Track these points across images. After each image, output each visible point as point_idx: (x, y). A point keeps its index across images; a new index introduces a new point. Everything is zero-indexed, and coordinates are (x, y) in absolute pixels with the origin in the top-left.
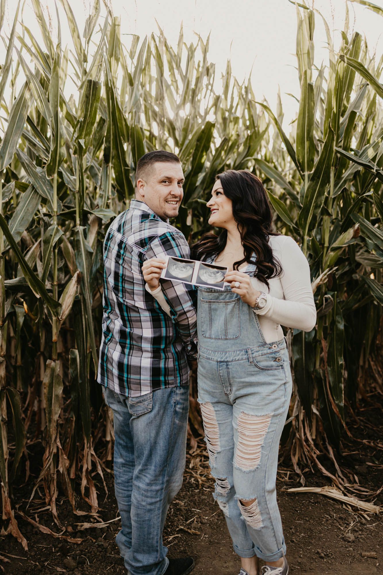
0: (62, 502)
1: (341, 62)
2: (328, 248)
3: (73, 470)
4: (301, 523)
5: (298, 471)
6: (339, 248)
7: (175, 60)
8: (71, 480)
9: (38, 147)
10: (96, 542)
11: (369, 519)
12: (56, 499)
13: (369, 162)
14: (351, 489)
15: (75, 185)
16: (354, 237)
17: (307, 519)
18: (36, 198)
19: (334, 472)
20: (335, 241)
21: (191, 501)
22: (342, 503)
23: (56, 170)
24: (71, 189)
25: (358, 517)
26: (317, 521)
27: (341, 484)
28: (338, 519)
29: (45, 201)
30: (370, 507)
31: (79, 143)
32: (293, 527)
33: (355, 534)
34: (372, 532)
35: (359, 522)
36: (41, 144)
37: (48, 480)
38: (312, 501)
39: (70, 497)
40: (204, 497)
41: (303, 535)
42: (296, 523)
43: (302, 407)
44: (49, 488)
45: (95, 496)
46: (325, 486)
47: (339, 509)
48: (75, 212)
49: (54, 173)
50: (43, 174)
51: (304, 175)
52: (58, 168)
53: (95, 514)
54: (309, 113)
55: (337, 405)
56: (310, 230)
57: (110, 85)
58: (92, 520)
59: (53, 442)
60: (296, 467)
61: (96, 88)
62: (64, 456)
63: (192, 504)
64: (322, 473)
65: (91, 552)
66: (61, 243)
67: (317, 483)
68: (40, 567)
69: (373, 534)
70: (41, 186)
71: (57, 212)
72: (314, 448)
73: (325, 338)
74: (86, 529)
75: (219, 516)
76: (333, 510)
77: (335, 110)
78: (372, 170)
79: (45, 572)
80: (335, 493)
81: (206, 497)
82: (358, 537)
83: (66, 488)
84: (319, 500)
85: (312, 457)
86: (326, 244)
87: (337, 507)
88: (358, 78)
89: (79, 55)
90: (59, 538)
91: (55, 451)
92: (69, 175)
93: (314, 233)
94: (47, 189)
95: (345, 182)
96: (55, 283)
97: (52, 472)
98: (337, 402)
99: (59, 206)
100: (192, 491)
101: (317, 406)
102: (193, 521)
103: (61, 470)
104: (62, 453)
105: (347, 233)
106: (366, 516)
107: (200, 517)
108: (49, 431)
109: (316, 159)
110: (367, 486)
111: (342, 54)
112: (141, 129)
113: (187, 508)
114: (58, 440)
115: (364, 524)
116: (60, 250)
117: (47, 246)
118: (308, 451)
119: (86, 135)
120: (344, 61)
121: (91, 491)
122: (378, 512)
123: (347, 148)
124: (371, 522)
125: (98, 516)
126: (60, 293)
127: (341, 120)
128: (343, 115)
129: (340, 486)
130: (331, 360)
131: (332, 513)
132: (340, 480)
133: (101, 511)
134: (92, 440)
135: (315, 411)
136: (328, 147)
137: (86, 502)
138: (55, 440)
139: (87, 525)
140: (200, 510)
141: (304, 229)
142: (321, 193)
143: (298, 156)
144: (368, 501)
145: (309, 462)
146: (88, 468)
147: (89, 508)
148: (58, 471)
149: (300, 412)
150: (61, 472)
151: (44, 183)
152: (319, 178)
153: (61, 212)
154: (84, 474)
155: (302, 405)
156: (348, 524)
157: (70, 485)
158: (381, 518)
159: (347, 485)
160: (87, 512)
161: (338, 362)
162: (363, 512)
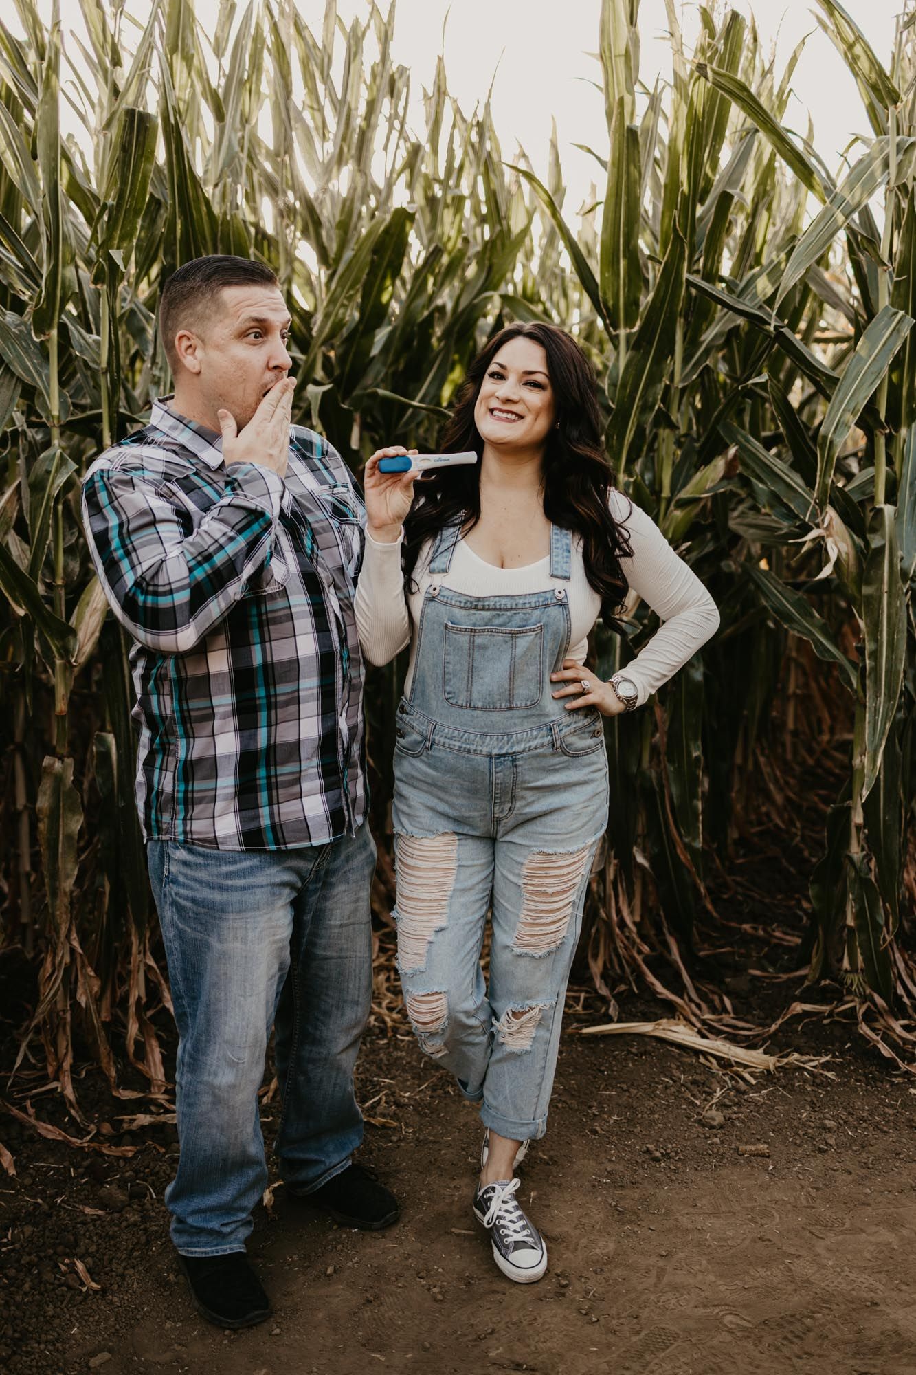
0: (84, 1074)
1: (698, 78)
2: (669, 500)
4: (610, 1096)
5: (604, 991)
6: (694, 501)
7: (317, 61)
9: (7, 264)
10: (165, 1153)
11: (753, 1082)
12: (71, 1066)
13: (760, 308)
14: (715, 1024)
15: (99, 355)
16: (727, 476)
17: (625, 1087)
18: (9, 386)
19: (680, 990)
20: (684, 485)
21: (371, 1062)
22: (697, 1052)
23: (56, 321)
24: (91, 364)
25: (732, 1079)
26: (645, 1089)
28: (688, 1084)
29: (30, 394)
30: (758, 1059)
31: (110, 259)
32: (595, 1104)
33: (725, 1111)
34: (760, 1108)
35: (734, 1088)
36: (14, 258)
37: (52, 1025)
38: (634, 1050)
39: (104, 1060)
40: (400, 1054)
41: (615, 1118)
42: (602, 1095)
43: (612, 853)
44: (54, 1043)
45: (157, 1057)
46: (662, 1018)
47: (691, 1065)
48: (99, 418)
49: (50, 327)
50: (23, 328)
51: (617, 336)
52: (60, 317)
53: (159, 1096)
54: (628, 194)
55: (688, 847)
56: (631, 461)
57: (173, 121)
58: (153, 1109)
59: (62, 939)
60: (598, 983)
61: (146, 129)
62: (89, 969)
63: (374, 1068)
64: (654, 993)
65: (158, 1173)
66: (69, 491)
67: (643, 1013)
68: (46, 1207)
69: (762, 1111)
70: (18, 356)
71: (59, 417)
72: (638, 940)
73: (663, 701)
74: (142, 1127)
75: (434, 1090)
76: (678, 1067)
77: (685, 188)
78: (767, 327)
79: (58, 1216)
80: (682, 1033)
81: (404, 1053)
82: (730, 1118)
83: (95, 1041)
84: (649, 1048)
85: (634, 959)
86: (666, 493)
87: (688, 1060)
88: (736, 116)
89: (99, 47)
90: (83, 1148)
91: (67, 959)
92: (82, 331)
93: (638, 468)
94: (33, 364)
95: (707, 352)
96: (60, 582)
97: (60, 1006)
98: (686, 840)
99: (63, 403)
100: (372, 1042)
101: (645, 849)
102: (379, 1102)
103: (83, 1000)
104: (83, 962)
105: (711, 467)
106: (747, 1076)
107: (393, 1094)
108: (53, 915)
109: (646, 300)
110: (749, 1017)
111: (702, 61)
112: (244, 222)
113: (363, 1076)
114: (74, 935)
115: (744, 1093)
116: (67, 505)
117: (39, 496)
118: (626, 948)
119: (122, 239)
120: (707, 79)
121: (148, 1049)
122: (772, 1068)
123: (711, 275)
124: (757, 1088)
125: (167, 1101)
126: (72, 605)
127: (700, 210)
128: (702, 202)
129: (693, 1019)
130: (675, 748)
131: (676, 1073)
132: (693, 1006)
134: (148, 935)
135: (640, 859)
136: (671, 274)
137: (139, 1072)
138: (68, 937)
139: (143, 1119)
140: (390, 1079)
141: (617, 457)
142: (654, 379)
143: (605, 293)
144: (752, 1046)
145: (628, 970)
146: (139, 999)
147: (145, 1083)
148: (76, 1005)
149: (608, 862)
150: (83, 1005)
151: (26, 351)
152: (650, 343)
153: (69, 419)
154: (132, 1010)
155: (611, 848)
156: (710, 1094)
157: (103, 1033)
158: (778, 1079)
159: (707, 1016)
160: (141, 1092)
161: (689, 754)
162: (740, 1070)
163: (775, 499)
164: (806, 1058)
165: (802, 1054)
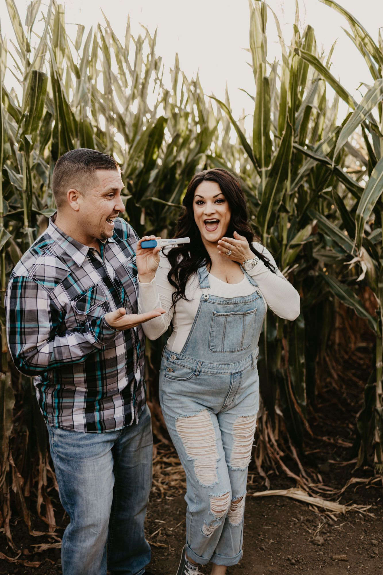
0: (16, 523)
1: (295, 55)
2: (286, 245)
3: (27, 488)
4: (269, 529)
5: (262, 474)
6: (298, 245)
7: (123, 53)
8: (26, 498)
10: (55, 564)
11: (336, 519)
12: (10, 520)
13: (325, 157)
14: (316, 489)
15: (22, 184)
16: (313, 234)
17: (275, 524)
19: (297, 472)
20: (293, 238)
21: (154, 512)
22: (308, 504)
23: (1, 168)
24: (18, 188)
25: (325, 518)
26: (285, 525)
27: (305, 484)
28: (305, 522)
30: (335, 507)
31: (26, 139)
32: (261, 533)
33: (324, 536)
34: (340, 533)
35: (327, 523)
37: (1, 501)
38: (278, 504)
39: (26, 517)
40: (167, 507)
41: (272, 541)
42: (264, 529)
43: (265, 409)
44: (2, 510)
45: (52, 513)
46: (290, 488)
47: (305, 511)
48: (22, 213)
51: (261, 172)
52: (3, 166)
53: (52, 534)
54: (265, 107)
55: (300, 405)
56: (269, 228)
57: (56, 77)
58: (50, 540)
59: (5, 460)
60: (260, 470)
61: (42, 80)
62: (18, 474)
63: (155, 515)
64: (286, 474)
66: (8, 247)
67: (282, 485)
69: (341, 535)
71: (3, 213)
72: (278, 449)
73: (285, 337)
74: (44, 551)
76: (300, 512)
77: (290, 105)
78: (329, 166)
80: (300, 495)
81: (169, 507)
82: (326, 540)
83: (21, 508)
84: (285, 503)
85: (276, 458)
86: (285, 242)
87: (304, 508)
88: (312, 72)
89: (21, 44)
90: (15, 563)
91: (8, 469)
92: (14, 173)
93: (272, 230)
95: (302, 178)
97: (4, 491)
98: (299, 402)
99: (5, 206)
100: (154, 501)
101: (280, 406)
102: (158, 534)
103: (15, 489)
104: (15, 471)
105: (305, 230)
106: (333, 516)
107: (165, 529)
108: (1, 448)
109: (274, 155)
110: (330, 484)
111: (297, 48)
112: (90, 124)
113: (150, 520)
114: (11, 458)
115: (332, 525)
116: (8, 254)
118: (272, 453)
119: (32, 130)
120: (299, 55)
121: (48, 509)
122: (344, 512)
123: (302, 144)
124: (338, 523)
125: (56, 536)
127: (296, 115)
128: (297, 110)
129: (305, 487)
130: (292, 359)
131: (299, 516)
132: (304, 480)
133: (59, 529)
134: (47, 455)
135: (278, 412)
136: (286, 143)
137: (43, 521)
138: (8, 458)
139: (45, 546)
140: (163, 520)
141: (263, 226)
142: (279, 190)
143: (255, 153)
144: (333, 500)
145: (273, 463)
146: (43, 485)
147: (46, 527)
148: (12, 491)
149: (263, 414)
150: (15, 491)
152: (277, 174)
153: (8, 213)
154: (40, 491)
155: (264, 406)
156: (316, 526)
157: (25, 505)
158: (348, 518)
159: (311, 485)
160: (43, 532)
161: (299, 361)
162: (329, 513)
163: (335, 244)
164: (360, 506)
165: (358, 504)
